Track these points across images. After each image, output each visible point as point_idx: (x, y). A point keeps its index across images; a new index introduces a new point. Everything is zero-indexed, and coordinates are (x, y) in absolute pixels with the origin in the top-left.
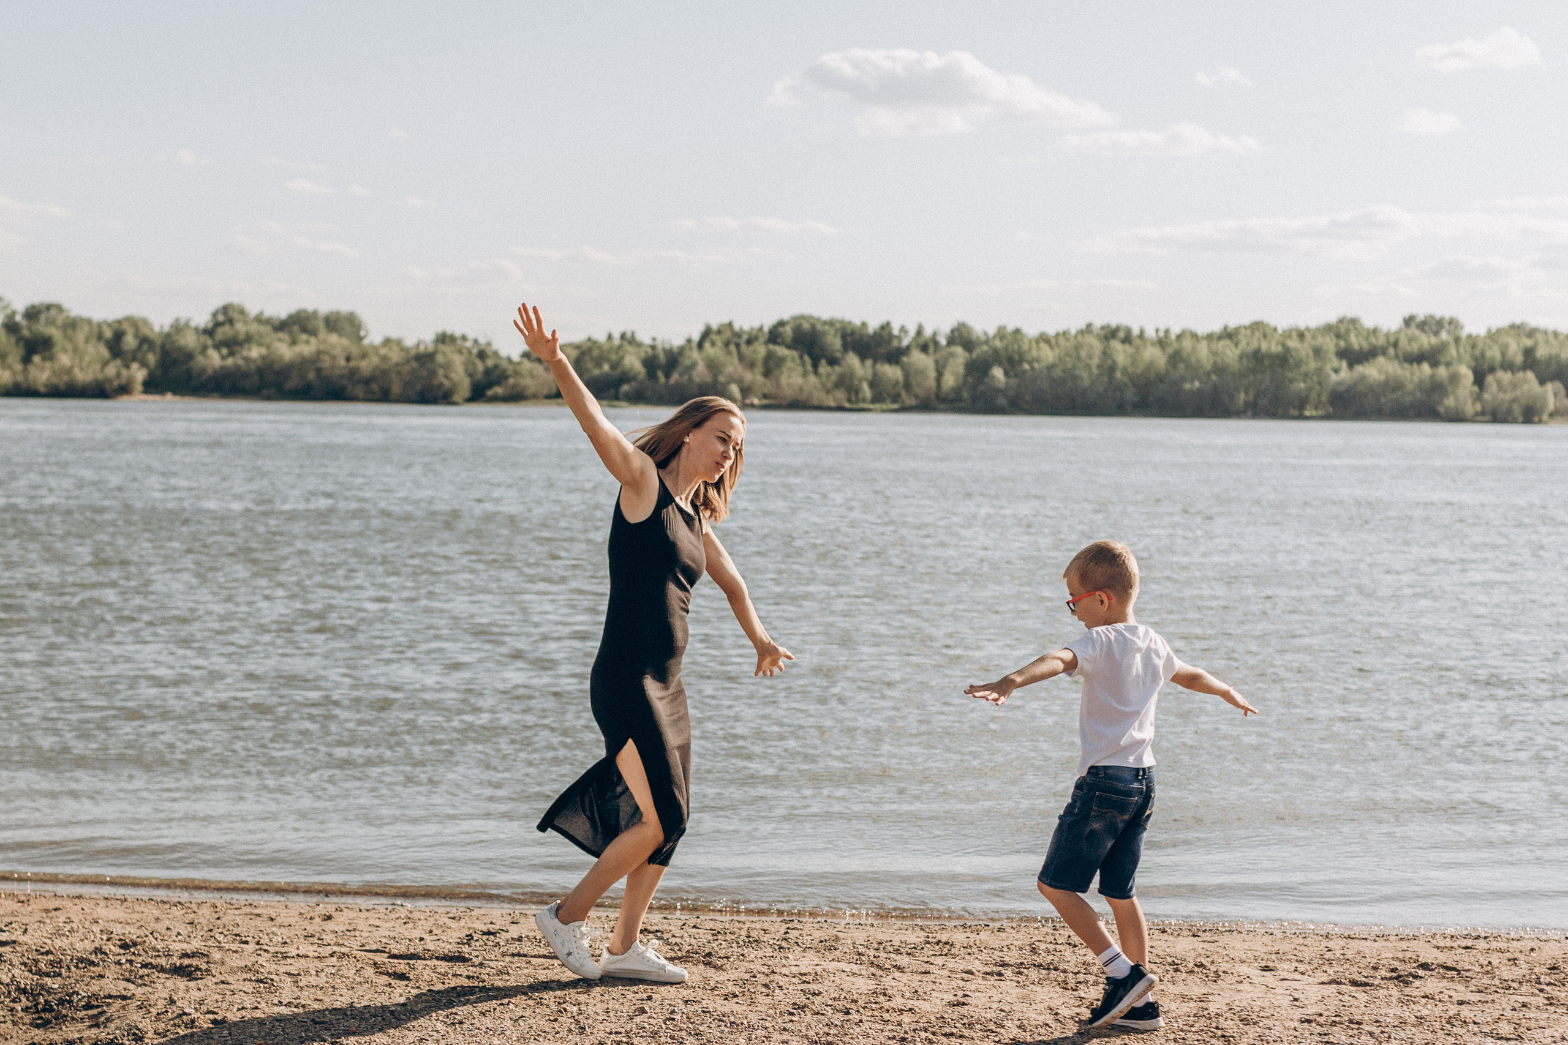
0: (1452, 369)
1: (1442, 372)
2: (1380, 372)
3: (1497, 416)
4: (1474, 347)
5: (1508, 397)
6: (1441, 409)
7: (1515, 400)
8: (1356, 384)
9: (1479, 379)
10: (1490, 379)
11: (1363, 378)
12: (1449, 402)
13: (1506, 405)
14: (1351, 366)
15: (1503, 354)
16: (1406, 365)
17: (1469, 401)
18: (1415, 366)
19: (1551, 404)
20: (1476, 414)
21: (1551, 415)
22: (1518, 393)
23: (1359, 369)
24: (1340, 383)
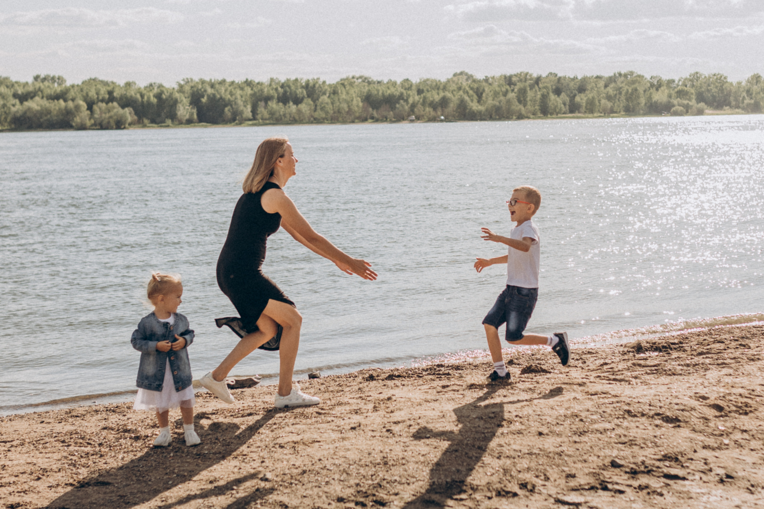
0: (76, 103)
1: (71, 104)
2: (38, 105)
3: (102, 126)
4: (82, 90)
5: (107, 115)
6: (74, 124)
7: (111, 117)
8: (25, 113)
9: (90, 107)
10: (95, 107)
11: (29, 109)
12: (78, 120)
13: (106, 121)
14: (21, 103)
15: (97, 94)
16: (50, 101)
17: (87, 118)
18: (56, 101)
19: (129, 119)
20: (92, 125)
21: (130, 124)
22: (112, 113)
23: (27, 104)
24: (17, 112)
